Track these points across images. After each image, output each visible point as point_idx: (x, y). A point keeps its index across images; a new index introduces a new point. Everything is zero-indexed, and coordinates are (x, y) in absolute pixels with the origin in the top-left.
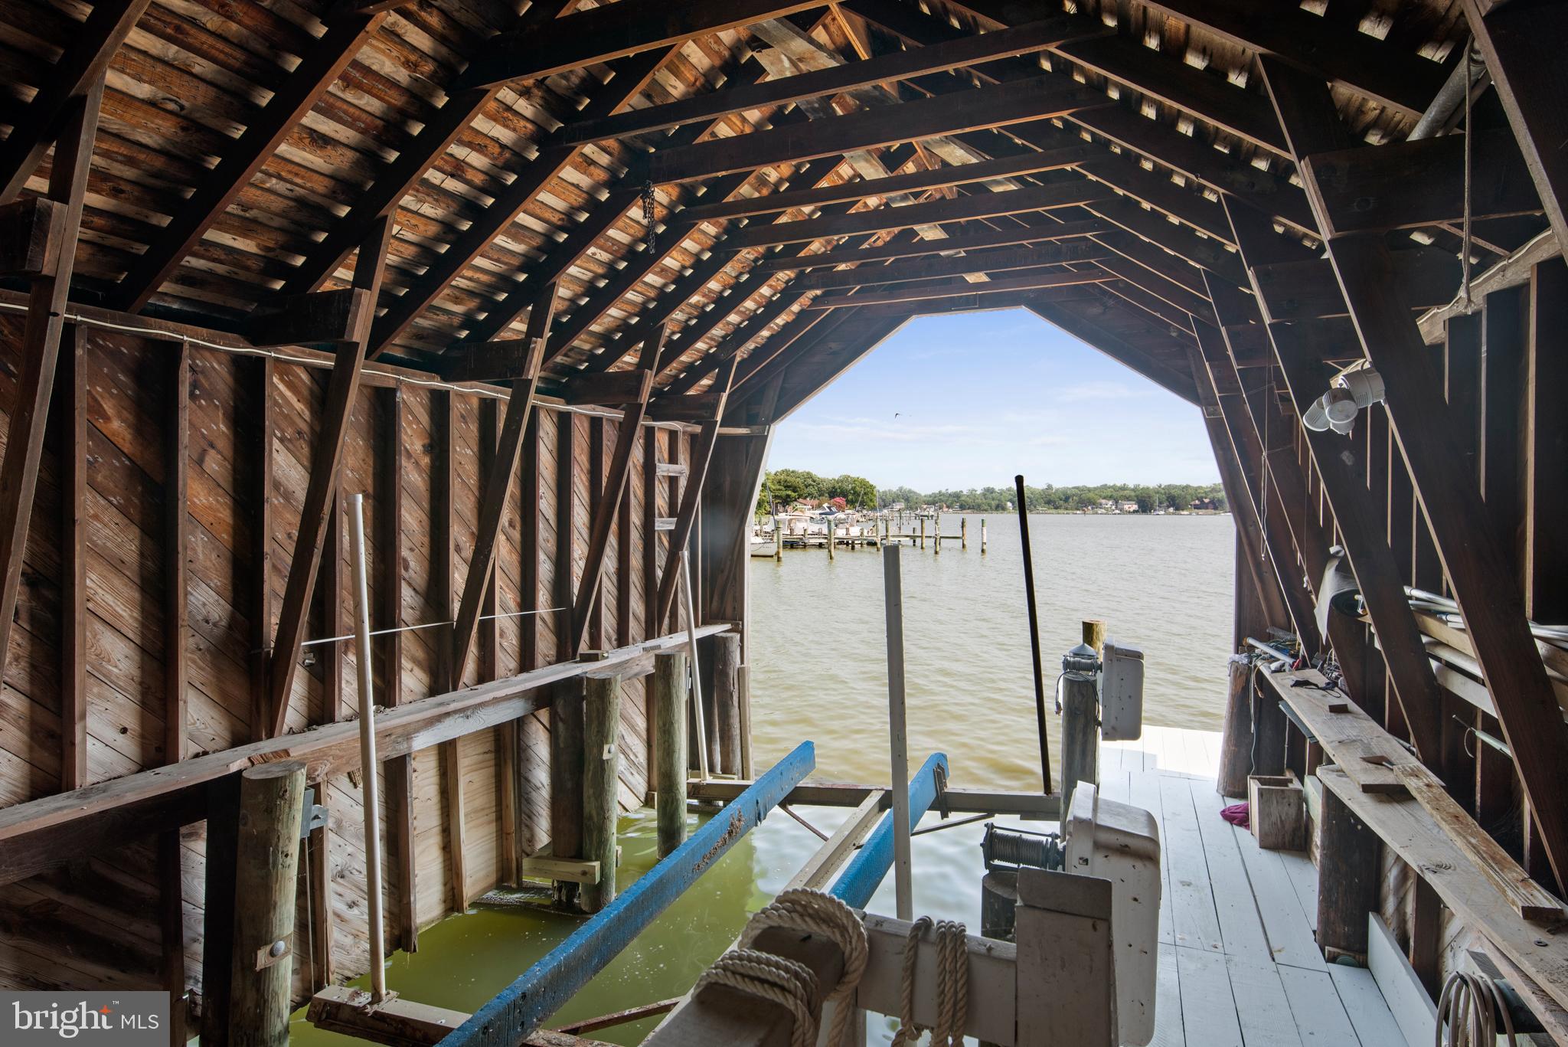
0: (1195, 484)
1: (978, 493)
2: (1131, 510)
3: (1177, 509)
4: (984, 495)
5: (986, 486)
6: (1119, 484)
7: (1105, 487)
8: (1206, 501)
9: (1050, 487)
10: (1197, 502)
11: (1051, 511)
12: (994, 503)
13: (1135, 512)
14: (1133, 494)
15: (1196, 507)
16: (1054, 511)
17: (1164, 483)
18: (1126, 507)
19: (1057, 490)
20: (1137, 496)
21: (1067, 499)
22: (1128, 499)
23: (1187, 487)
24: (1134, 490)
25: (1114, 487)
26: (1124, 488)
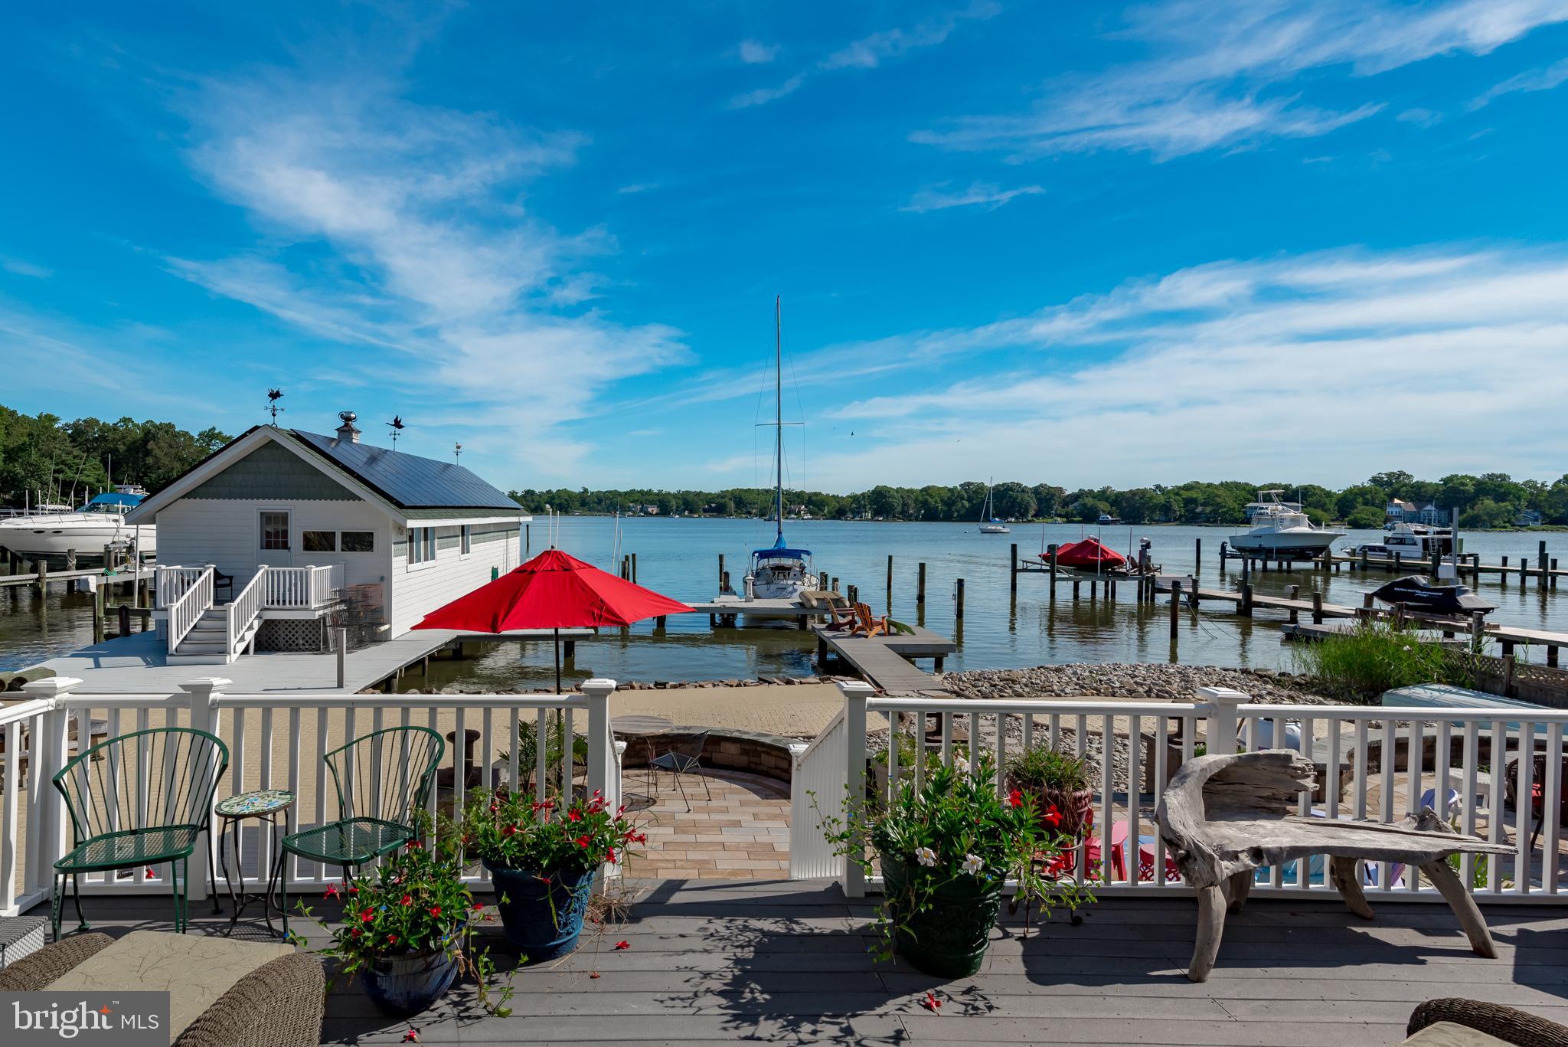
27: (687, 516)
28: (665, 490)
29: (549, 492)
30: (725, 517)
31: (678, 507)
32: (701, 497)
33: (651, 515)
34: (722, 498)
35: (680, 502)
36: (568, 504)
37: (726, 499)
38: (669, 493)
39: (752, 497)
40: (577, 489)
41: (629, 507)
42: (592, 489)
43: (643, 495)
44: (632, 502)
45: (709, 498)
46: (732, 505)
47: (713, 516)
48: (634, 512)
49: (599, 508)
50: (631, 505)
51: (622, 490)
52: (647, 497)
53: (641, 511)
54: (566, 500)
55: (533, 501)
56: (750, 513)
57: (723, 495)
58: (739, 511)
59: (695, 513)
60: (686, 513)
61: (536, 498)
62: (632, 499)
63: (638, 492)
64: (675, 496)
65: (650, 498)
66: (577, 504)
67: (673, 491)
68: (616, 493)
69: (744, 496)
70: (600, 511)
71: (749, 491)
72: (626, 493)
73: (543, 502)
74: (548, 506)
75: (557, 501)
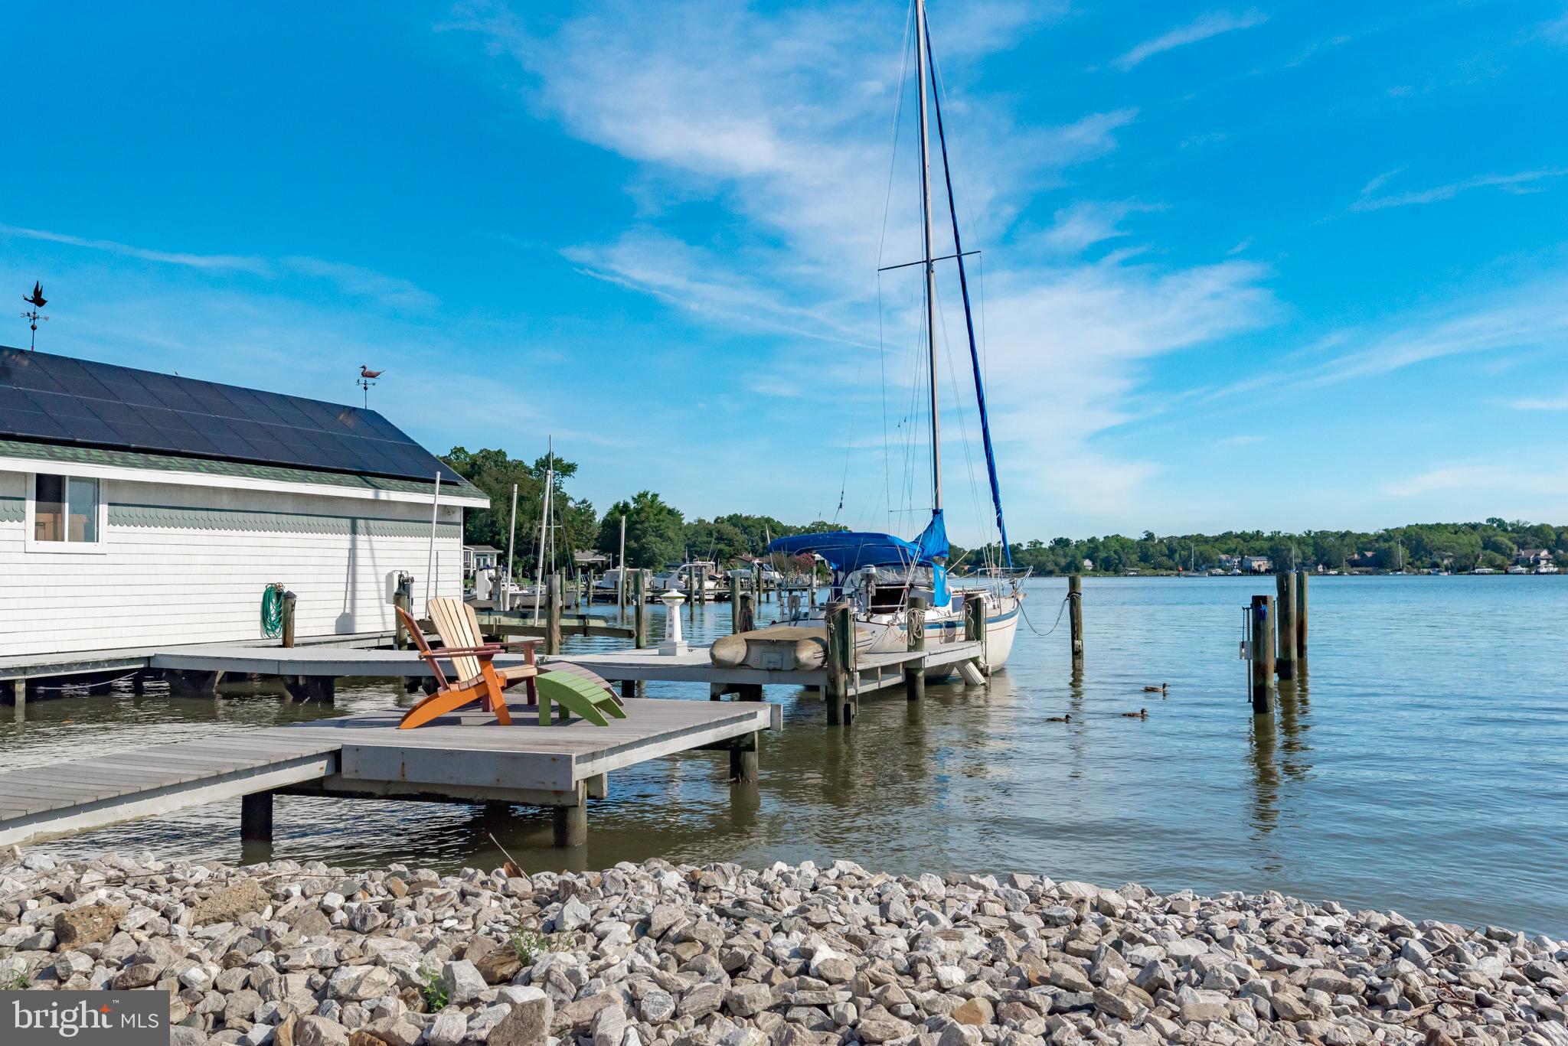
0: (1357, 530)
1: (1046, 545)
2: (1263, 569)
3: (1328, 566)
4: (1051, 548)
5: (1058, 537)
6: (1250, 530)
7: (1227, 536)
8: (1369, 554)
9: (1150, 536)
10: (1356, 556)
11: (1147, 572)
12: (1063, 562)
13: (1267, 571)
14: (1266, 545)
15: (1354, 564)
16: (1151, 571)
17: (1316, 529)
18: (1255, 565)
19: (1161, 541)
20: (1271, 549)
21: (1172, 552)
22: (1259, 553)
23: (1348, 533)
24: (1271, 539)
25: (1243, 536)
26: (1257, 535)
27: (1318, 574)
28: (1285, 530)
29: (1092, 540)
30: (1387, 574)
31: (1305, 558)
32: (1347, 540)
33: (1256, 572)
34: (1386, 540)
35: (1309, 551)
36: (1120, 558)
37: (1392, 543)
38: (1290, 537)
39: (1444, 537)
40: (1135, 533)
41: (1220, 561)
42: (1159, 534)
43: (1245, 540)
44: (1226, 552)
45: (1362, 542)
46: (1401, 553)
47: (1367, 573)
48: (1226, 569)
49: (1171, 563)
50: (1224, 557)
51: (1209, 533)
52: (1253, 544)
53: (1241, 563)
54: (1115, 552)
55: (1065, 556)
56: (1435, 565)
57: (1388, 536)
58: (1418, 563)
59: (1334, 568)
60: (1320, 568)
61: (1071, 550)
62: (1226, 547)
63: (1237, 536)
64: (1300, 541)
65: (1257, 544)
66: (1134, 557)
67: (1298, 531)
68: (1200, 539)
69: (1426, 537)
70: (1171, 569)
71: (1438, 527)
72: (1216, 539)
73: (1079, 556)
74: (1088, 563)
75: (1103, 554)
